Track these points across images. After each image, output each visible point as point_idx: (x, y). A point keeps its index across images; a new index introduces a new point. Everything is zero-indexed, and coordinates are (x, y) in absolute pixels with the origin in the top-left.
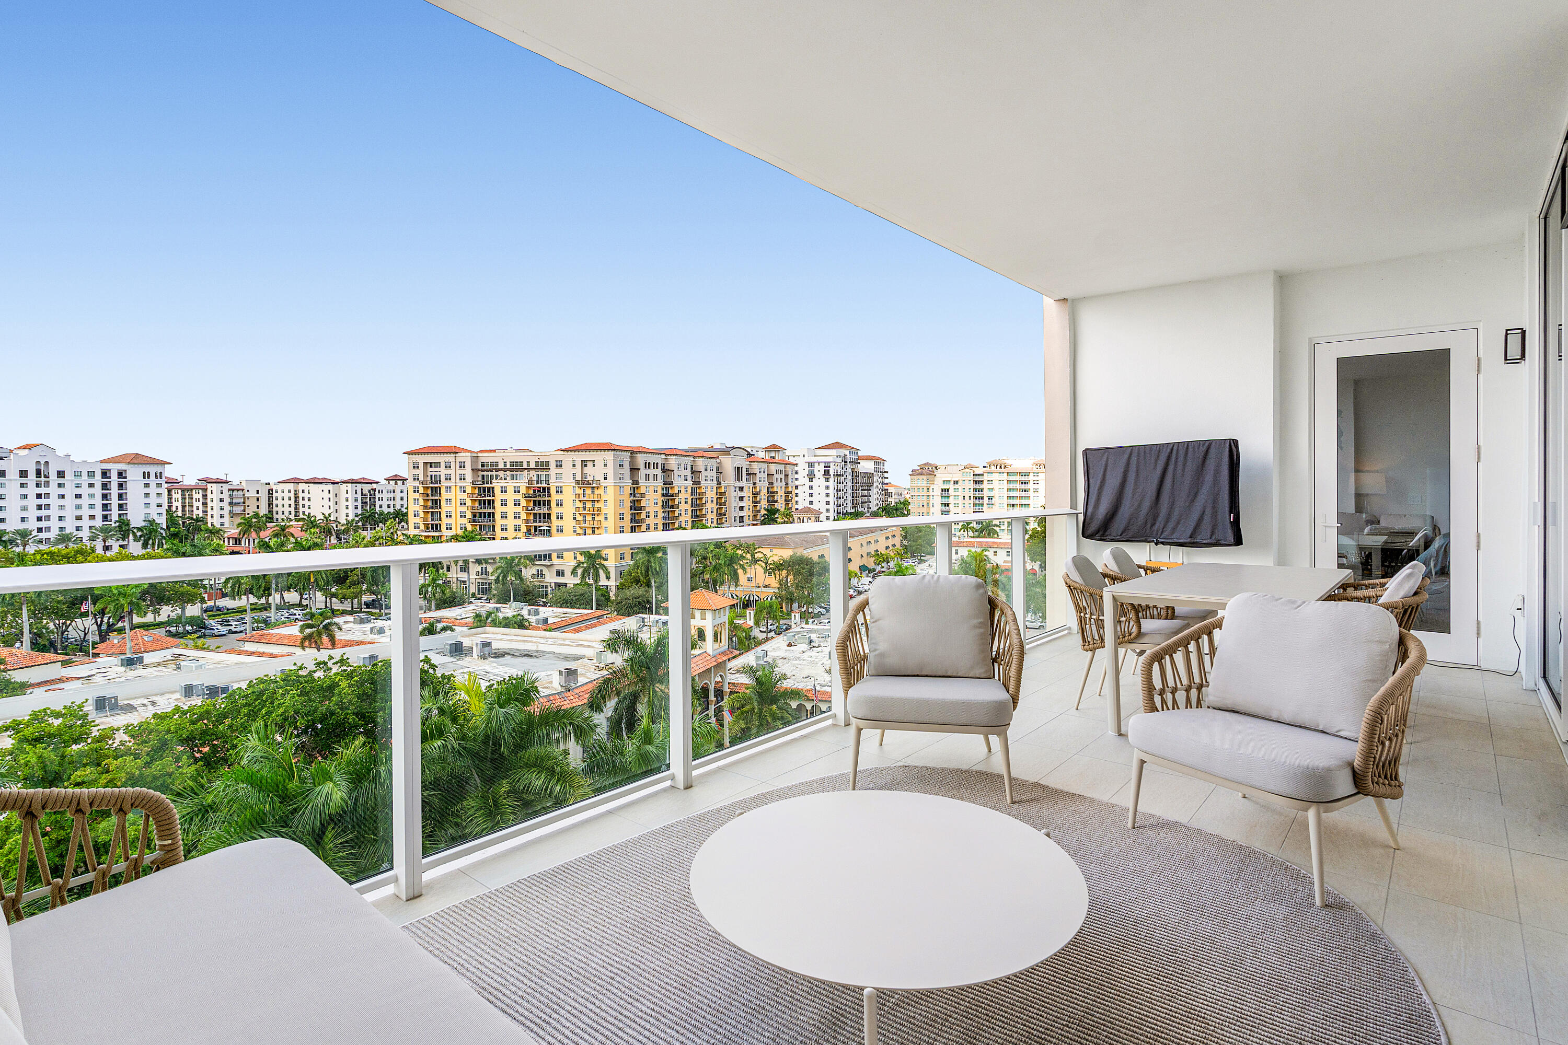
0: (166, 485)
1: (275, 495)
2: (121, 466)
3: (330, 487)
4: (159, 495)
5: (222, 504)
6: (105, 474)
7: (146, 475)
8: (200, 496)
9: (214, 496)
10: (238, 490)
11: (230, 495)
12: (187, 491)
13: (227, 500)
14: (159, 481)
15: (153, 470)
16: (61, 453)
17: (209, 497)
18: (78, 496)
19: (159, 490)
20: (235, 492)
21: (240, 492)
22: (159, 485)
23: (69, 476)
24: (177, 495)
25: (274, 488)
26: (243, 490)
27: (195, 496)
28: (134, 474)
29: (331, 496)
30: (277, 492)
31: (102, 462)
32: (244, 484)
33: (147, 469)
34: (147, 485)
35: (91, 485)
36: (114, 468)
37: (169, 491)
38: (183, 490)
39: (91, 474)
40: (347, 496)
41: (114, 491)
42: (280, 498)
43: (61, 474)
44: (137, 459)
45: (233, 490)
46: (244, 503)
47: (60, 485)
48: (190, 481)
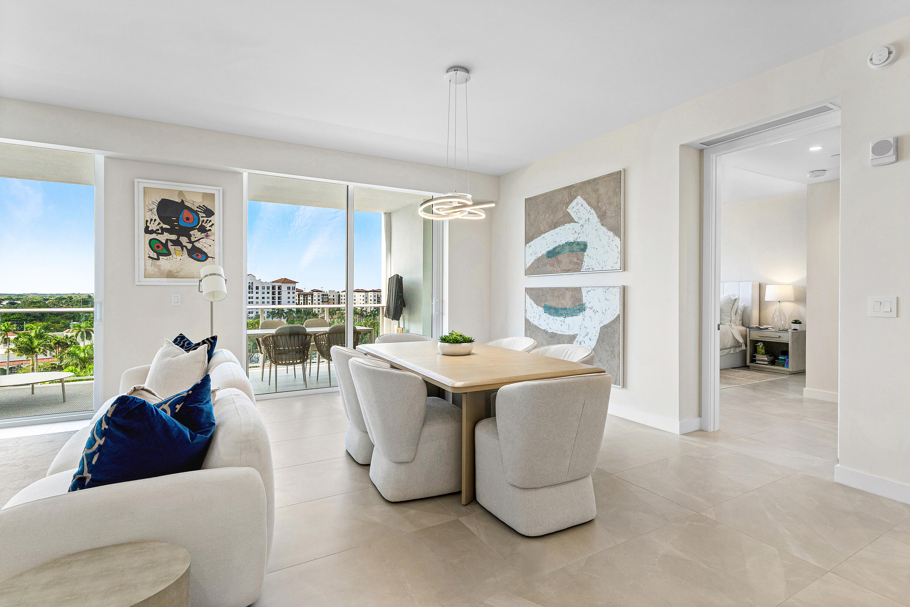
0: (297, 293)
1: (341, 298)
2: (279, 284)
3: (364, 294)
4: (293, 298)
5: (319, 302)
6: (273, 288)
7: (289, 288)
8: (310, 298)
9: (316, 298)
10: (326, 295)
11: (322, 298)
12: (306, 295)
13: (321, 300)
14: (294, 291)
15: (291, 285)
16: (257, 279)
17: (314, 299)
18: (263, 298)
19: (293, 295)
20: (324, 296)
21: (326, 296)
22: (294, 293)
23: (260, 288)
24: (302, 298)
25: (341, 294)
26: (328, 295)
27: (309, 298)
28: (284, 287)
29: (364, 298)
30: (342, 296)
31: (272, 282)
32: (328, 292)
33: (289, 285)
34: (289, 293)
35: (268, 293)
36: (277, 285)
37: (299, 296)
38: (304, 295)
39: (268, 288)
40: (371, 298)
41: (277, 296)
42: (343, 299)
43: (257, 288)
44: (285, 281)
45: (323, 295)
46: (328, 301)
47: (257, 293)
48: (307, 290)
